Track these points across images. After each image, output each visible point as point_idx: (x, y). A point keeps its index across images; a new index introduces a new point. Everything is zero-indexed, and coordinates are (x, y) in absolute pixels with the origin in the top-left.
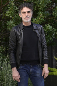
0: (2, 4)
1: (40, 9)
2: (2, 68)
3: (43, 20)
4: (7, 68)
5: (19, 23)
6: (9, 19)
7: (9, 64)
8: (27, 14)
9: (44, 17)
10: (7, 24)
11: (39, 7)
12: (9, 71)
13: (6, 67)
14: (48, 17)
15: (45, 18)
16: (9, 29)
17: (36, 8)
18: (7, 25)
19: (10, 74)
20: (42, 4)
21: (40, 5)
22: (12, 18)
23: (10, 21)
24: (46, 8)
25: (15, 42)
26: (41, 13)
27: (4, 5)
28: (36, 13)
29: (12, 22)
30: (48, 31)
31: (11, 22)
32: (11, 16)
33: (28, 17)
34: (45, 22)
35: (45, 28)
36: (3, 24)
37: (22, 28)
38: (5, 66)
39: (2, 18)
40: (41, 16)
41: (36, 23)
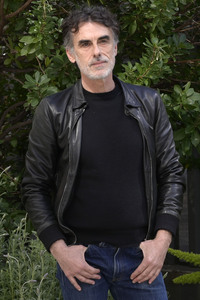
0: (5, 7)
1: (153, 26)
2: (8, 256)
3: (167, 68)
4: (27, 259)
5: (70, 81)
6: (31, 65)
7: (32, 241)
8: (97, 49)
9: (168, 57)
10: (25, 87)
11: (151, 21)
12: (35, 268)
13: (23, 254)
14: (186, 57)
15: (171, 59)
16: (34, 103)
17: (140, 25)
18: (26, 91)
19: (38, 280)
20: (160, 6)
21: (152, 10)
22: (43, 63)
23: (37, 74)
24: (176, 21)
25: (49, 157)
26: (155, 41)
27: (12, 14)
28: (138, 44)
29: (45, 79)
30: (184, 112)
31: (41, 79)
32: (40, 56)
33: (104, 58)
34: (174, 76)
35: (174, 101)
36: (12, 86)
37: (79, 99)
38: (18, 248)
39: (6, 62)
40: (158, 53)
41: (138, 81)
